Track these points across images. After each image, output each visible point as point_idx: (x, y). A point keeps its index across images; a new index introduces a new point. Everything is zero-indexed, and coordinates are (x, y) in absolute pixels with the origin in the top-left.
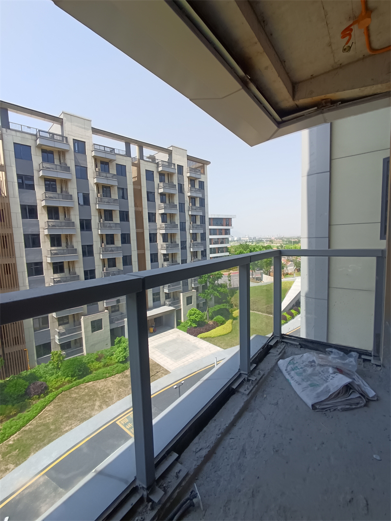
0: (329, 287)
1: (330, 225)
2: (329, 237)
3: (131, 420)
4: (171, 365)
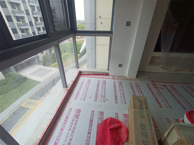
0: (95, 45)
1: (95, 18)
2: (95, 24)
3: (28, 103)
4: (41, 79)
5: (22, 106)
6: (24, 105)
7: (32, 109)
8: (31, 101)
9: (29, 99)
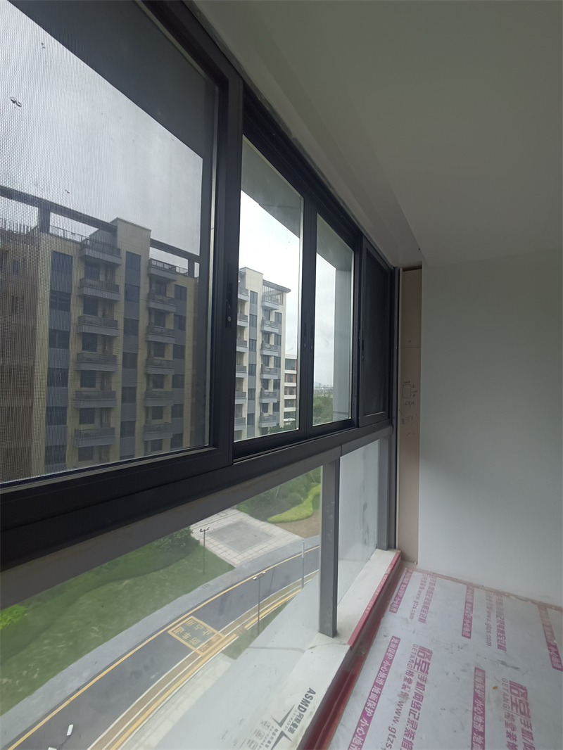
3: (188, 629)
4: (235, 557)
5: (170, 632)
6: (176, 634)
7: (196, 655)
8: (198, 623)
9: (192, 617)
